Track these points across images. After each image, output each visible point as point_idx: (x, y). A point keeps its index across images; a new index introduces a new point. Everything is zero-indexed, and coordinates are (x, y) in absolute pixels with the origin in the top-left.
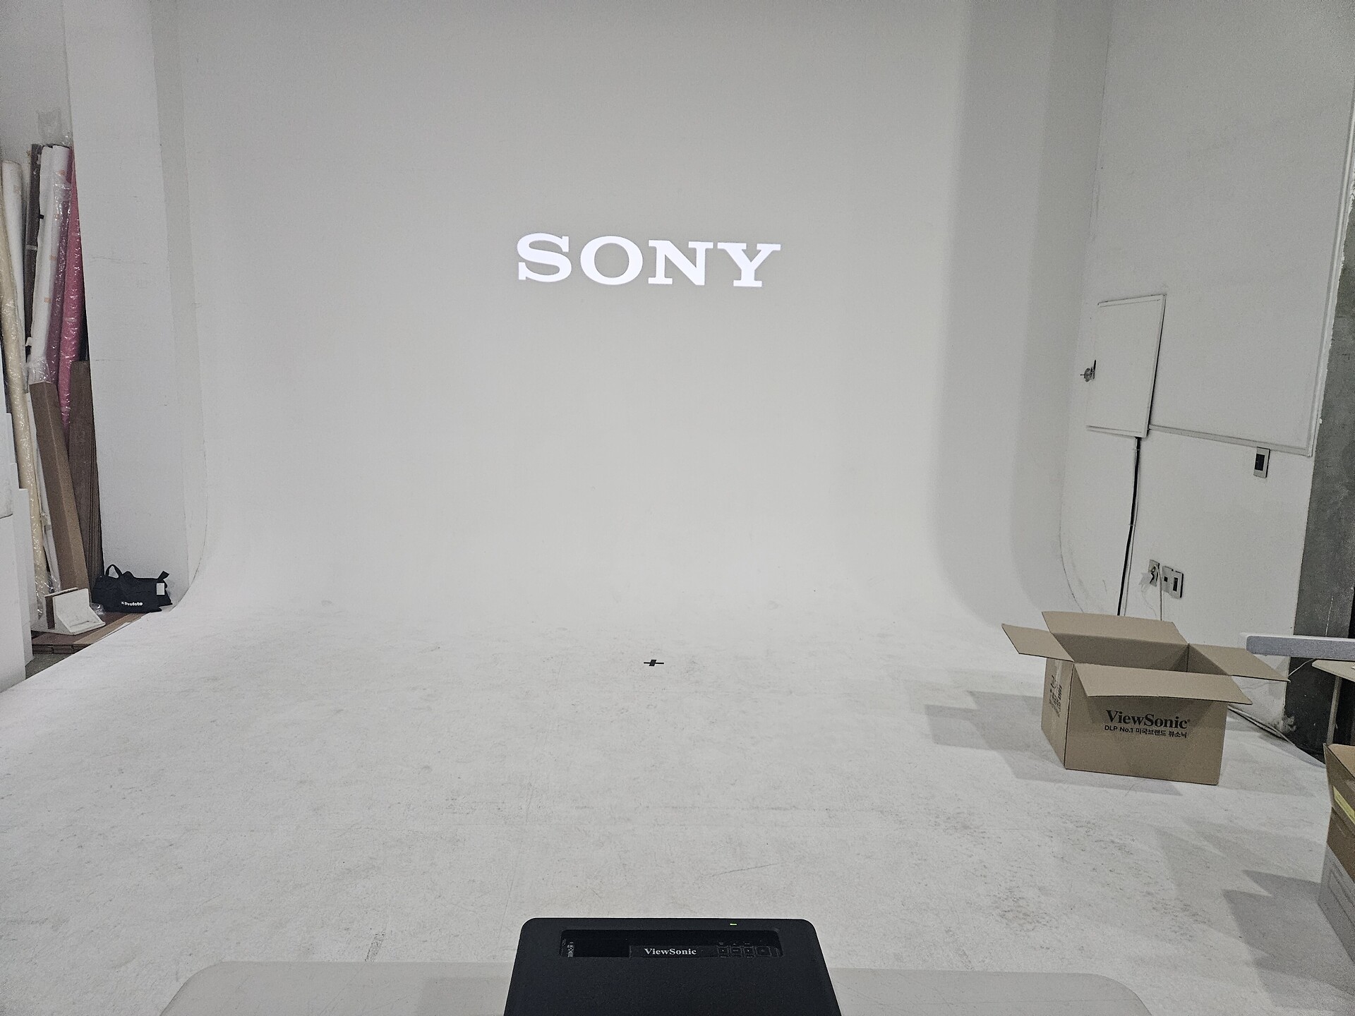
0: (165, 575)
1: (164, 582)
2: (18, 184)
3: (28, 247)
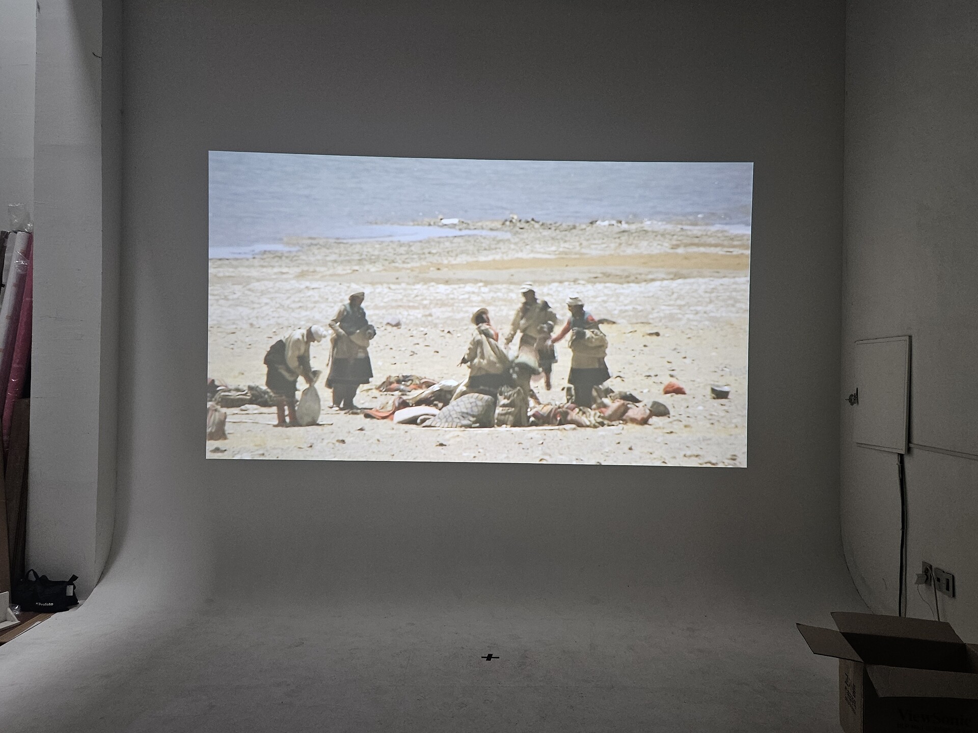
0: (74, 578)
1: (73, 584)
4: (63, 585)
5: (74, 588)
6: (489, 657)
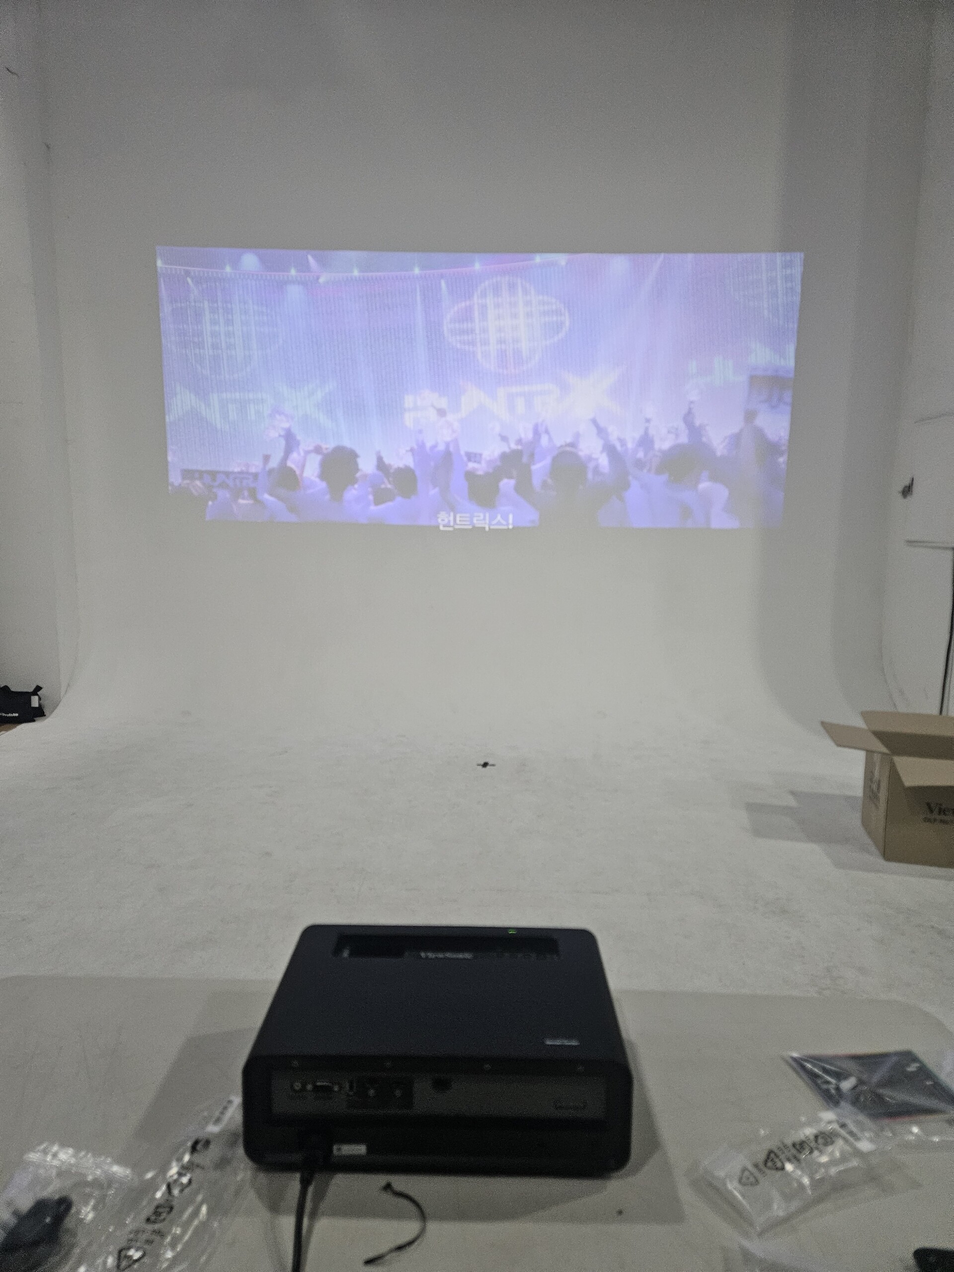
0: (38, 688)
1: (38, 695)
4: (26, 696)
5: (40, 699)
6: (485, 765)
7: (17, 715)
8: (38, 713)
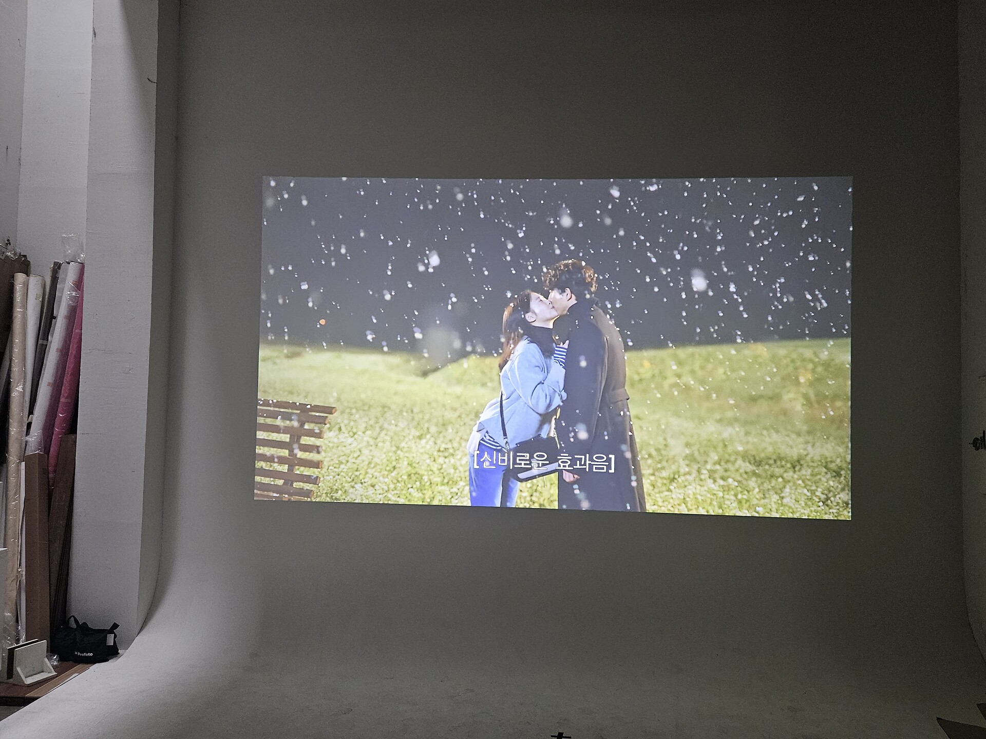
0: (115, 626)
1: (114, 633)
2: (40, 292)
3: (40, 342)
4: (104, 633)
5: (115, 636)
7: (92, 654)
8: (110, 653)
